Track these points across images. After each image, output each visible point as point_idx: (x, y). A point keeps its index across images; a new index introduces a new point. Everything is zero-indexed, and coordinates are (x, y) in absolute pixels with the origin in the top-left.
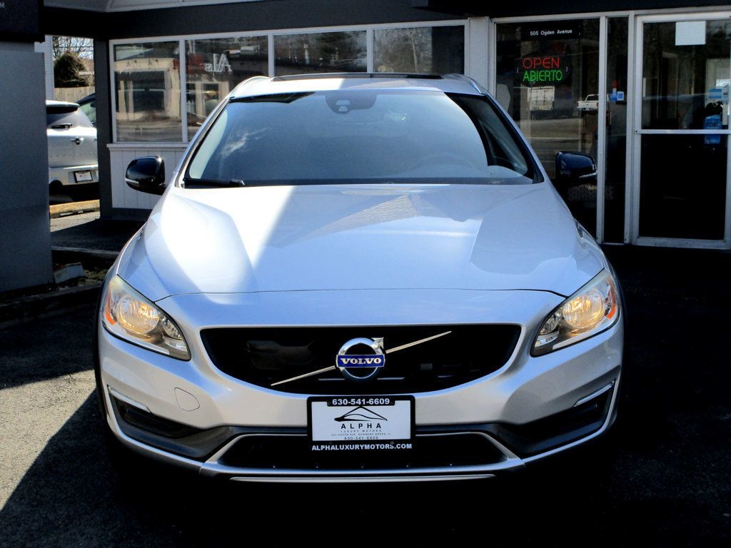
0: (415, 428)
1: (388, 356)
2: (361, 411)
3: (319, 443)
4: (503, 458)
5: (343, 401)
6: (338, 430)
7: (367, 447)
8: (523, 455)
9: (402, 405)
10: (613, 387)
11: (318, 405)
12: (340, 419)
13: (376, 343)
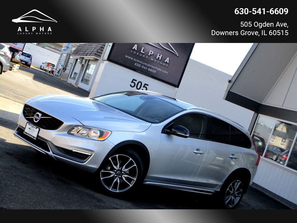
0: (38, 136)
1: (41, 118)
2: (32, 128)
3: (25, 132)
4: (49, 151)
5: (31, 125)
6: (28, 131)
7: (30, 136)
8: (53, 153)
9: (38, 129)
10: (91, 156)
11: (28, 124)
12: (29, 128)
13: (40, 115)
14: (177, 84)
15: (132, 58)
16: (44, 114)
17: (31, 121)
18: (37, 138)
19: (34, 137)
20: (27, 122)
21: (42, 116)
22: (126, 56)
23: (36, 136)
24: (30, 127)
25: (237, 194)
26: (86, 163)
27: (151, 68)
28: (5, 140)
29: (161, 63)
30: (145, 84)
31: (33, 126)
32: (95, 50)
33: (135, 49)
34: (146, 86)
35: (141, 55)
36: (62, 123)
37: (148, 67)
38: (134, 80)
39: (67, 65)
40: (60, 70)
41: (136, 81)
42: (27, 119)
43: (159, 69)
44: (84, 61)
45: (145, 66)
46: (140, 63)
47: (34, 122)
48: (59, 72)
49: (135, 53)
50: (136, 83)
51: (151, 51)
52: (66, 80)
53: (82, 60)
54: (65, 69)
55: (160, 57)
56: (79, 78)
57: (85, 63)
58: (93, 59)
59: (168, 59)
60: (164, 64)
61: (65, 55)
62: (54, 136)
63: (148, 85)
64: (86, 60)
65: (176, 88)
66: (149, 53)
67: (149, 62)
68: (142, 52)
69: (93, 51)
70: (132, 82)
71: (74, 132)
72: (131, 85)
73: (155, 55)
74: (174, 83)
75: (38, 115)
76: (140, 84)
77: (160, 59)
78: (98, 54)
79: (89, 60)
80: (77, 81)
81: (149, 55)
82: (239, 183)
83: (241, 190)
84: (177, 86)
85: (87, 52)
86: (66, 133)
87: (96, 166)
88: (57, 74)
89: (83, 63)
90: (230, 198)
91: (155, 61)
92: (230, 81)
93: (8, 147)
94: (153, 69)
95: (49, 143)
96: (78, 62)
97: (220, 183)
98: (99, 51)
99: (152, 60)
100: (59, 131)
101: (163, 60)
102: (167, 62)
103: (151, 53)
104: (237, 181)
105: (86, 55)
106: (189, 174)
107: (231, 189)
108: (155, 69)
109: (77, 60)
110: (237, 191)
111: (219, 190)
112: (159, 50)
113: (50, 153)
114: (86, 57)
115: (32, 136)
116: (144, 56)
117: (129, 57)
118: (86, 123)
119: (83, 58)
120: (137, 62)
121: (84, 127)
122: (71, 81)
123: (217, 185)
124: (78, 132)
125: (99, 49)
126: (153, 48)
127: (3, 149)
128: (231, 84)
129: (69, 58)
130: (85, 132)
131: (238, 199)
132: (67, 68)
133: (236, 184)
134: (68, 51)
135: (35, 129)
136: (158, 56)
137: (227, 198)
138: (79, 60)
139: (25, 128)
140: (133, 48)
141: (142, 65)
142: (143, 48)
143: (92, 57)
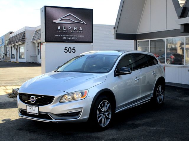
0: (39, 112)
1: (36, 99)
2: (32, 108)
3: (28, 112)
4: (52, 119)
5: (30, 106)
6: (30, 111)
7: (33, 114)
8: (55, 120)
9: (37, 108)
10: (81, 111)
11: (28, 106)
12: (30, 109)
13: (34, 97)
14: (91, 41)
15: (60, 36)
16: (37, 96)
17: (29, 103)
18: (39, 114)
19: (36, 114)
20: (27, 105)
21: (36, 98)
22: (56, 35)
23: (38, 113)
24: (30, 107)
25: (162, 93)
26: (80, 117)
27: (73, 37)
28: (10, 119)
29: (78, 32)
30: (73, 48)
31: (32, 106)
32: (20, 38)
33: (59, 29)
34: (74, 49)
35: (64, 31)
36: (54, 97)
37: (71, 37)
38: (65, 48)
39: (6, 52)
40: (3, 56)
41: (67, 48)
42: (25, 103)
43: (78, 36)
44: (16, 46)
45: (69, 37)
46: (65, 37)
47: (31, 103)
48: (3, 58)
49: (60, 31)
50: (68, 49)
51: (69, 27)
52: (9, 61)
53: (15, 46)
54: (6, 55)
55: (76, 28)
56: (17, 57)
57: (17, 47)
58: (21, 43)
59: (81, 28)
60: (80, 32)
61: (3, 47)
62: (51, 108)
63: (75, 48)
64: (17, 46)
65: (92, 43)
66: (68, 28)
67: (70, 34)
68: (64, 29)
69: (19, 39)
70: (65, 50)
71: (63, 100)
72: (65, 52)
73: (72, 28)
74: (90, 41)
75: (33, 98)
76: (70, 49)
77: (76, 30)
78: (23, 39)
79: (19, 45)
80: (16, 59)
81: (69, 29)
82: (161, 87)
83: (163, 90)
84: (92, 42)
85: (16, 41)
86: (59, 103)
87: (87, 117)
88: (3, 59)
89: (16, 48)
90: (159, 98)
91: (74, 32)
92: (114, 28)
93: (16, 124)
94: (74, 37)
95: (49, 114)
96: (12, 48)
97: (152, 92)
98: (23, 38)
99: (72, 32)
100: (53, 104)
101: (78, 29)
102: (81, 30)
103: (70, 28)
104: (159, 86)
105: (16, 43)
106: (137, 95)
107: (158, 92)
108: (75, 37)
109: (11, 47)
110: (161, 92)
111: (153, 96)
112: (74, 25)
113: (53, 120)
114: (17, 44)
115: (35, 113)
116: (66, 31)
117: (58, 35)
118: (70, 91)
119: (15, 45)
120: (64, 37)
121: (69, 94)
122: (13, 60)
123: (151, 94)
124: (66, 99)
125: (23, 37)
126: (70, 24)
127: (14, 127)
128: (116, 29)
129: (6, 48)
130: (70, 97)
131: (163, 96)
132: (7, 53)
133: (159, 88)
134: (4, 44)
135: (35, 108)
136: (74, 28)
137: (157, 98)
138: (12, 47)
139: (27, 110)
140: (58, 29)
141: (67, 37)
142: (64, 27)
143: (20, 43)
